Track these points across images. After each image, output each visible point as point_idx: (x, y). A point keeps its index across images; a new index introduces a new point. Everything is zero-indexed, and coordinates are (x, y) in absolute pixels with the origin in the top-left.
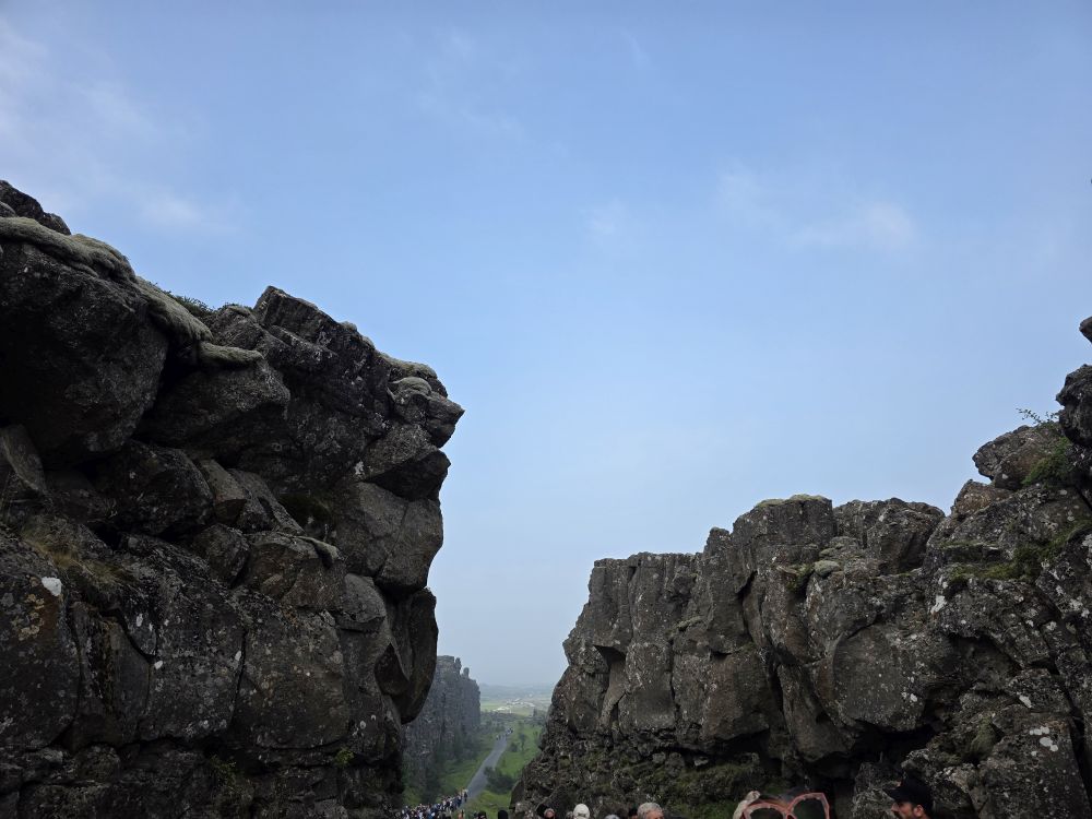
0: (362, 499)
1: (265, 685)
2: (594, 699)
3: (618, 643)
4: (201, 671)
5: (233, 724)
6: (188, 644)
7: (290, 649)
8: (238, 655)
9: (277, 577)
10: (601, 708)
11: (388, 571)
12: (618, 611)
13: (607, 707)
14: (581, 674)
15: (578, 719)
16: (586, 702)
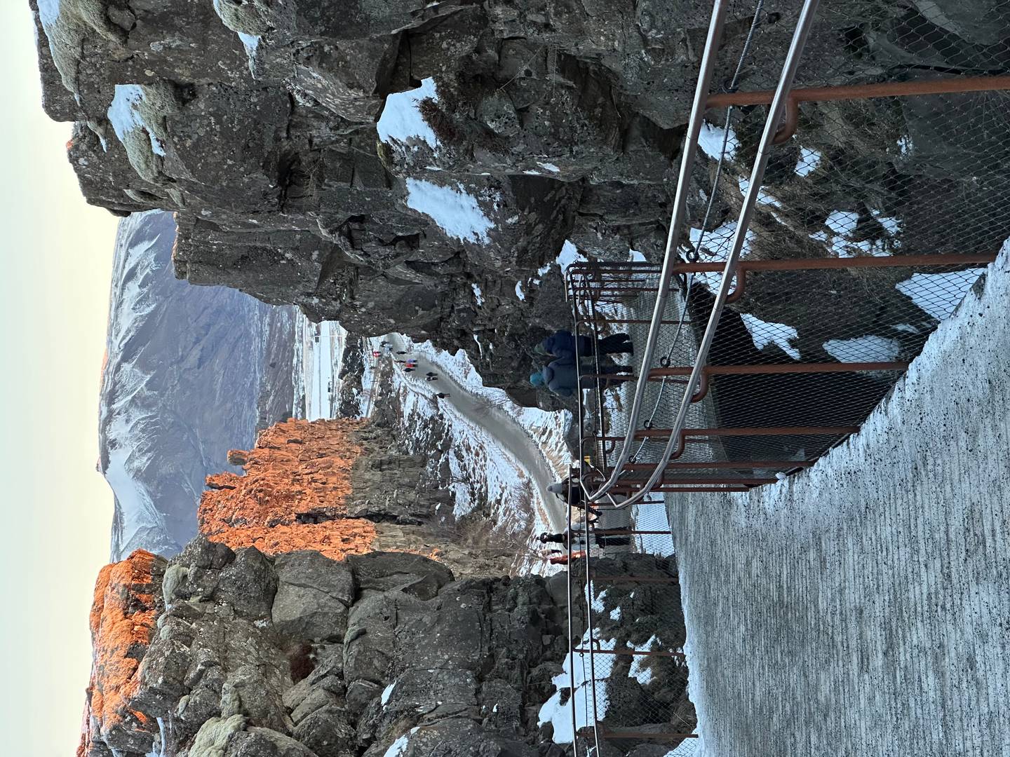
0: (288, 619)
1: (446, 657)
2: (396, 291)
3: (315, 255)
4: (441, 686)
5: (469, 668)
6: (427, 693)
7: (423, 647)
8: (431, 671)
9: (376, 662)
10: (410, 282)
11: (343, 596)
12: (264, 249)
13: (410, 275)
14: (354, 307)
15: (422, 317)
16: (398, 303)
